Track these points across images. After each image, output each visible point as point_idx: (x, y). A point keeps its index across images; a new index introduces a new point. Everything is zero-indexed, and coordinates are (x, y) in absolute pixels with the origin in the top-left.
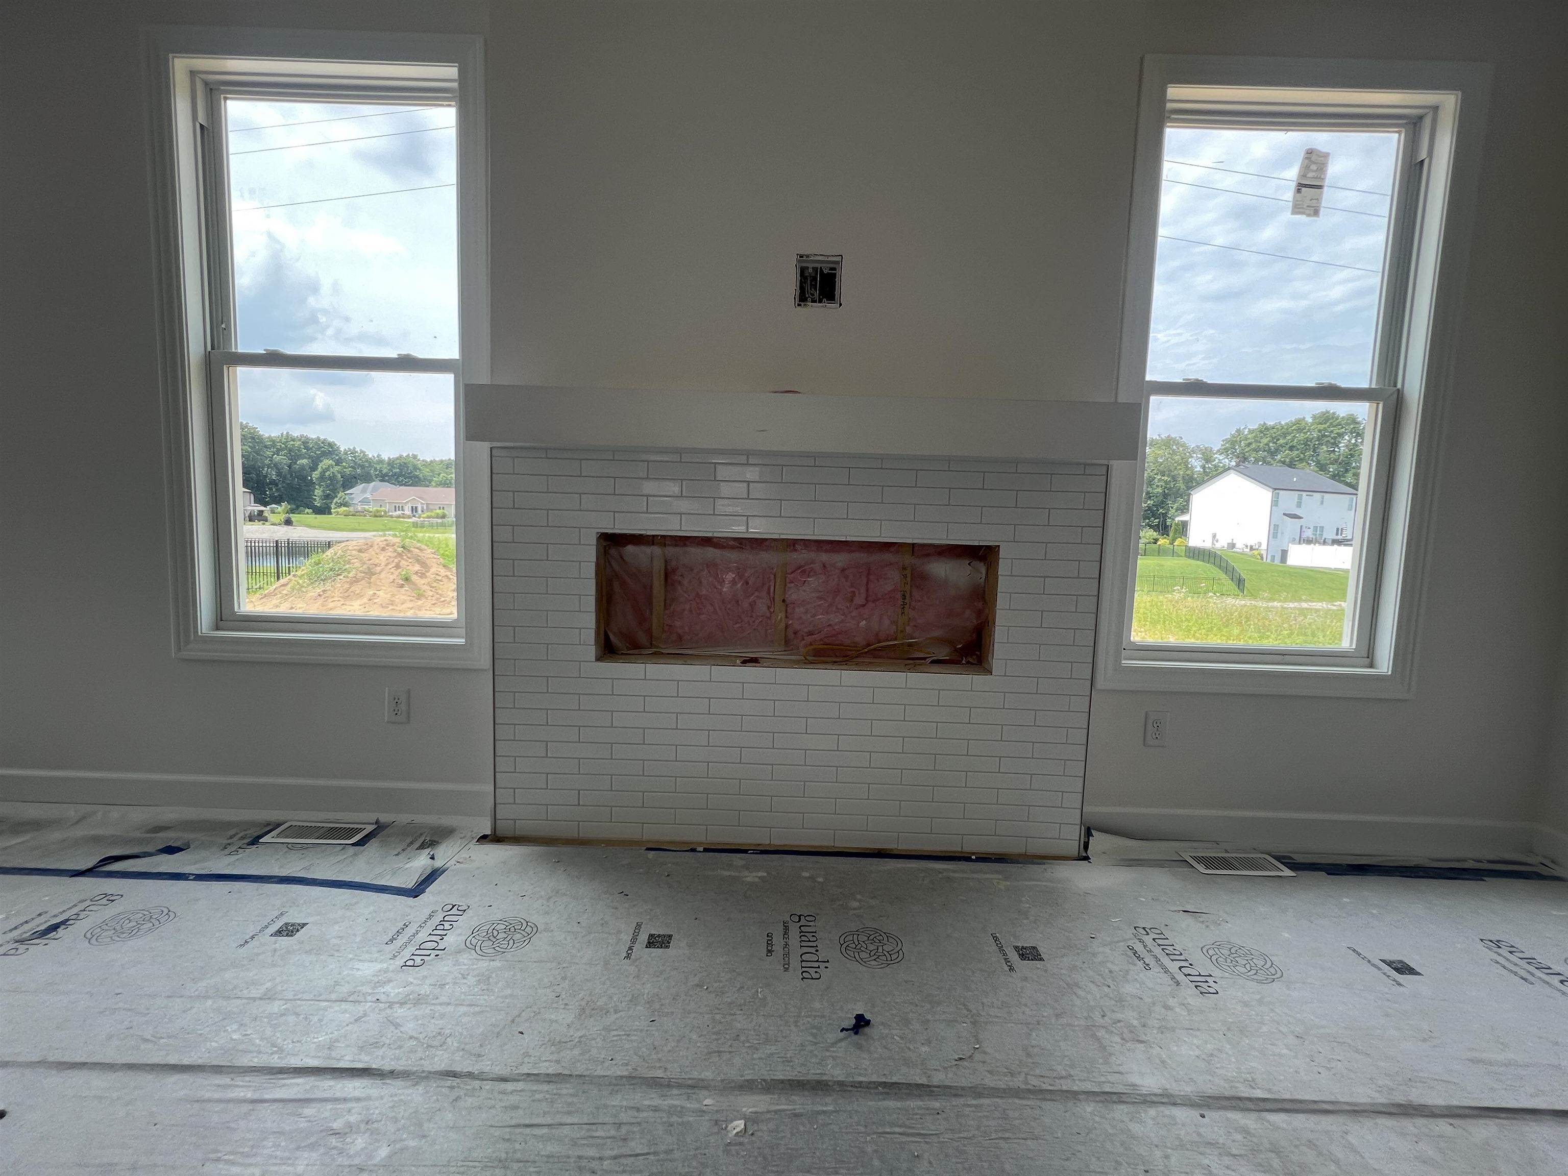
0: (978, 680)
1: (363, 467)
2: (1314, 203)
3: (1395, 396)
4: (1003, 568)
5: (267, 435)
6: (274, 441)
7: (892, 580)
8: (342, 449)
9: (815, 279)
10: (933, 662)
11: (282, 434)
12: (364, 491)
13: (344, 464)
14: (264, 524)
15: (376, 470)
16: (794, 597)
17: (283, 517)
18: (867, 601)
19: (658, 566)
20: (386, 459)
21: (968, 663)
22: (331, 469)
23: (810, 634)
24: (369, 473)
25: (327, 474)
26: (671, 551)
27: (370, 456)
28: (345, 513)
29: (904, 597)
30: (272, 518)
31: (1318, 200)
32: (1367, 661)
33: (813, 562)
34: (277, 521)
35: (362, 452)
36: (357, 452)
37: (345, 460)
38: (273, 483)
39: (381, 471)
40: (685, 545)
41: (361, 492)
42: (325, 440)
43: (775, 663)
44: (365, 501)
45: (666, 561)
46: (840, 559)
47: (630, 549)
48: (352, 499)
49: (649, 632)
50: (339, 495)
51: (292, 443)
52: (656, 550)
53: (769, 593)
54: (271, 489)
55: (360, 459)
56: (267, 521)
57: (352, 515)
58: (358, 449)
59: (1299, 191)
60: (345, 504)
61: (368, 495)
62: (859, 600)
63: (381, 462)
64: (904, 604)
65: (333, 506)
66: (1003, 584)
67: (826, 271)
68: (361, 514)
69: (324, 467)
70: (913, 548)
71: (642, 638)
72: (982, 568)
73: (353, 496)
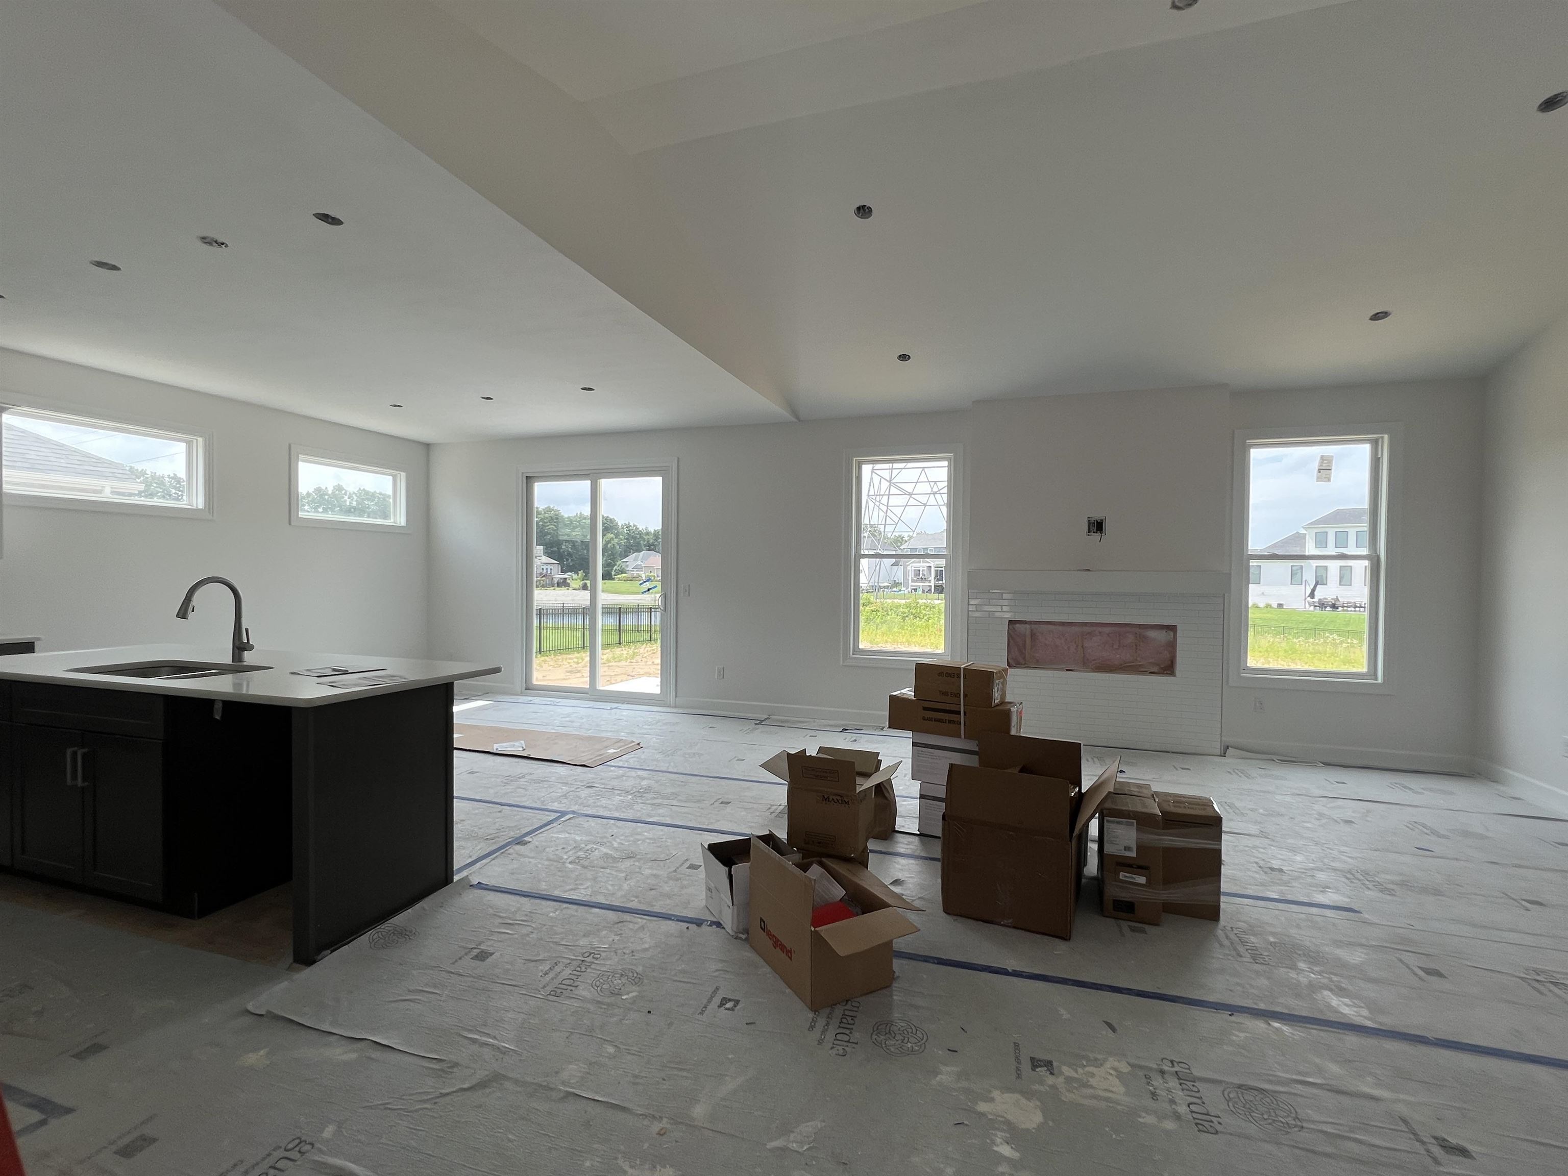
0: (1170, 679)
1: (635, 538)
2: (1328, 476)
3: (1376, 558)
4: (1179, 634)
5: (566, 516)
6: (571, 521)
7: (1130, 639)
8: (620, 524)
9: (1094, 523)
10: (1150, 673)
11: (577, 514)
12: (636, 560)
13: (621, 537)
14: (568, 589)
15: (644, 540)
16: (1086, 645)
17: (581, 583)
18: (1119, 646)
19: (1028, 632)
20: (652, 531)
21: (1167, 673)
22: (612, 542)
23: (1094, 660)
24: (639, 543)
25: (609, 546)
26: (1033, 626)
27: (640, 529)
28: (625, 579)
29: (1136, 646)
30: (574, 584)
31: (1330, 475)
32: (1373, 677)
33: (1095, 631)
34: (577, 587)
35: (634, 525)
36: (631, 526)
37: (622, 534)
38: (570, 555)
39: (648, 541)
40: (1040, 624)
41: (634, 560)
42: (607, 517)
43: (1080, 671)
44: (637, 568)
45: (1032, 630)
46: (1107, 630)
47: (1018, 625)
48: (627, 566)
49: (1024, 658)
50: (618, 563)
51: (584, 521)
52: (1028, 626)
53: (1075, 643)
54: (567, 560)
55: (633, 532)
56: (569, 587)
57: (630, 580)
58: (631, 524)
59: (1320, 472)
60: (623, 572)
61: (639, 563)
62: (1115, 646)
63: (648, 533)
64: (1136, 649)
65: (613, 573)
66: (1179, 640)
67: (1099, 521)
68: (637, 579)
69: (607, 540)
70: (1140, 626)
71: (1022, 661)
72: (1172, 634)
73: (627, 563)
